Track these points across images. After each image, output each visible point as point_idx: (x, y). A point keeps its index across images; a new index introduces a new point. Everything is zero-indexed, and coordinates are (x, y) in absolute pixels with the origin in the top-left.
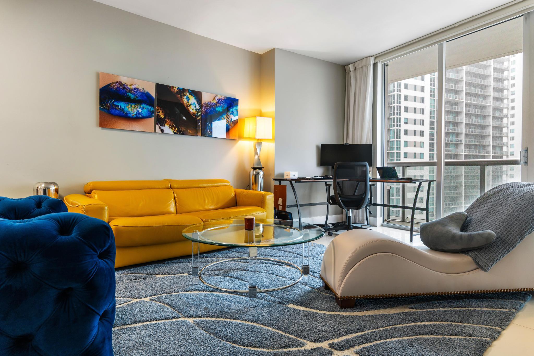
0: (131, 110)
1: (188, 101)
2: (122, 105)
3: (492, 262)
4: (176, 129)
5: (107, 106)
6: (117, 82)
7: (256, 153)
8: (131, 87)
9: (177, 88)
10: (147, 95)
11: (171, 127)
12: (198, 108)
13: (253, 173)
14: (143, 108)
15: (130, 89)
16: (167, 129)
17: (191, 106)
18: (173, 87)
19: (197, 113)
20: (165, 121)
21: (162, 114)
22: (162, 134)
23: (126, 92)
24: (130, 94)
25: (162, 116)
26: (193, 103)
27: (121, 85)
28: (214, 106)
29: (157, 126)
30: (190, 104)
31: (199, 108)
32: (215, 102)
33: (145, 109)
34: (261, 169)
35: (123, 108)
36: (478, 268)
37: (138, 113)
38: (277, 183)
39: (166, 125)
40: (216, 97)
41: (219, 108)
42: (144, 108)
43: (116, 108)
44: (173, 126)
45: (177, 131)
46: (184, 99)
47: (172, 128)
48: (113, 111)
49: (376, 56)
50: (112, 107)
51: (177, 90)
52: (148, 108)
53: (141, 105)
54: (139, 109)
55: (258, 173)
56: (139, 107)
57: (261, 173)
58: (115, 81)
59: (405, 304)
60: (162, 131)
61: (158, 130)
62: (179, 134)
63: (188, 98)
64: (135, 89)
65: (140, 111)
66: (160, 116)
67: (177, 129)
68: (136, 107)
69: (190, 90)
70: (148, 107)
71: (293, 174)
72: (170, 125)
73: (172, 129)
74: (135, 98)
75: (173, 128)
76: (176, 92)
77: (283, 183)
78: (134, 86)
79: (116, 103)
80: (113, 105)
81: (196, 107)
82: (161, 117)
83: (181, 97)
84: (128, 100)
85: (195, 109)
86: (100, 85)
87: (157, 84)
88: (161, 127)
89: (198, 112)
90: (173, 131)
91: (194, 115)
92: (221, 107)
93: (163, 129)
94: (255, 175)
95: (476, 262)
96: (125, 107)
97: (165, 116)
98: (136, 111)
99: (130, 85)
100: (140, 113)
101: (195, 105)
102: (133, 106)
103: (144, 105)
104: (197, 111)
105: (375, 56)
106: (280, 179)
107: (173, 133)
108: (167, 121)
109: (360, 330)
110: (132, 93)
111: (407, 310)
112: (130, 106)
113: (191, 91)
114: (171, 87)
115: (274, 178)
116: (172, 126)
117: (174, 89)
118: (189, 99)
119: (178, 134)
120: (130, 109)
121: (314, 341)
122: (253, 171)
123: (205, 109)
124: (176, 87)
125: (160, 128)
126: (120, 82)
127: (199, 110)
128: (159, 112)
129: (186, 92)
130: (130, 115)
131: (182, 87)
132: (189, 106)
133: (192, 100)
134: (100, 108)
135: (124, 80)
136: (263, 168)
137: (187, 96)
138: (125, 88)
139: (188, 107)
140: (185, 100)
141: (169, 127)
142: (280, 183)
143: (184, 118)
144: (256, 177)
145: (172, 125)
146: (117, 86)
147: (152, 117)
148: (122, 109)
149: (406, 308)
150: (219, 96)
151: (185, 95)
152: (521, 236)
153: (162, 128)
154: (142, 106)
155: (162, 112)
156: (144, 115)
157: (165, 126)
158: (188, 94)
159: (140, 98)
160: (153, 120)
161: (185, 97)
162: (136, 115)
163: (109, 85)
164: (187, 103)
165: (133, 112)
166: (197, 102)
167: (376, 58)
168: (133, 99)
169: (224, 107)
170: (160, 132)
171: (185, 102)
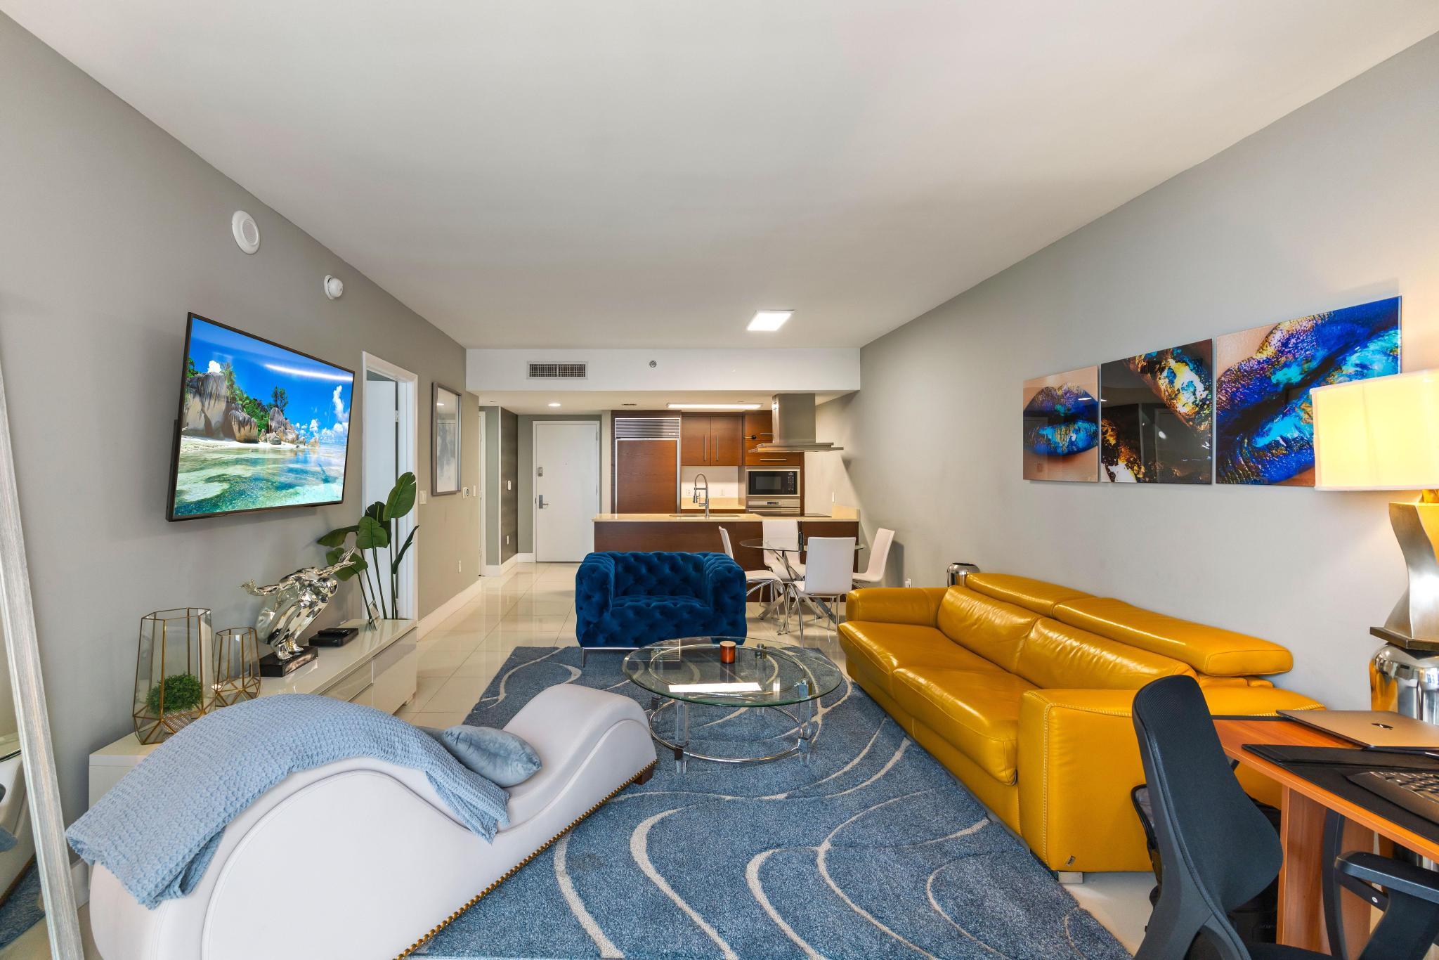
0: (1061, 438)
1: (1171, 382)
2: (1049, 431)
4: (1140, 468)
5: (1031, 440)
6: (1043, 391)
8: (1061, 393)
9: (1143, 357)
10: (1086, 398)
11: (1130, 465)
12: (1201, 393)
14: (1077, 431)
15: (1059, 396)
16: (1122, 471)
17: (1180, 396)
18: (1134, 358)
19: (1198, 413)
20: (1118, 450)
21: (1111, 436)
22: (1114, 484)
23: (1054, 404)
24: (1058, 407)
25: (1112, 441)
26: (1184, 385)
27: (1048, 392)
28: (1262, 369)
29: (1103, 466)
30: (1178, 390)
31: (1204, 396)
32: (1269, 352)
33: (1082, 432)
35: (1051, 437)
37: (1071, 443)
39: (1120, 462)
40: (1271, 332)
41: (1285, 370)
42: (1079, 430)
43: (1041, 440)
44: (1135, 462)
45: (1145, 475)
46: (1161, 382)
47: (1132, 468)
48: (1038, 449)
50: (1038, 438)
51: (1143, 363)
52: (1086, 429)
53: (1074, 424)
54: (1072, 435)
56: (1072, 429)
58: (1040, 389)
60: (1112, 476)
61: (1105, 477)
62: (1150, 482)
63: (1173, 372)
64: (1066, 393)
65: (1074, 438)
66: (1108, 440)
67: (1143, 469)
68: (1068, 432)
69: (1178, 348)
70: (1086, 425)
72: (1128, 461)
73: (1133, 470)
74: (1066, 412)
75: (1136, 468)
76: (1143, 368)
78: (1065, 388)
79: (1042, 431)
80: (1038, 436)
81: (1194, 394)
82: (1111, 445)
83: (1154, 377)
84: (1057, 421)
85: (1192, 399)
86: (1024, 401)
87: (1102, 365)
88: (1109, 467)
89: (1202, 408)
90: (1136, 475)
91: (1188, 421)
92: (1298, 365)
93: (1113, 473)
97: (1117, 439)
98: (1068, 440)
99: (1060, 388)
100: (1073, 442)
101: (1192, 390)
102: (1064, 429)
103: (1080, 424)
104: (1197, 405)
107: (1135, 481)
108: (1121, 452)
110: (1062, 404)
112: (1059, 432)
113: (1179, 351)
114: (1130, 359)
116: (1132, 463)
117: (1137, 361)
118: (1175, 376)
119: (1145, 482)
120: (1059, 437)
123: (1227, 392)
124: (1140, 356)
125: (1108, 470)
126: (1046, 388)
127: (1204, 401)
128: (1107, 432)
129: (1166, 360)
130: (1059, 451)
131: (1153, 349)
132: (1176, 395)
133: (1185, 374)
134: (1024, 445)
135: (1053, 381)
137: (1170, 368)
138: (1053, 396)
139: (1173, 399)
140: (1163, 382)
141: (1127, 465)
143: (1162, 435)
145: (1132, 459)
146: (1043, 396)
147: (1093, 446)
148: (1049, 439)
150: (1286, 326)
151: (1162, 370)
153: (1112, 469)
154: (1076, 427)
155: (1112, 430)
156: (1081, 445)
157: (1117, 464)
158: (1172, 363)
159: (1073, 410)
160: (1096, 452)
161: (1165, 373)
162: (1068, 446)
163: (1033, 400)
164: (1170, 391)
165: (1063, 443)
166: (1200, 377)
168: (1063, 415)
169: (1307, 360)
170: (1109, 480)
171: (1163, 387)
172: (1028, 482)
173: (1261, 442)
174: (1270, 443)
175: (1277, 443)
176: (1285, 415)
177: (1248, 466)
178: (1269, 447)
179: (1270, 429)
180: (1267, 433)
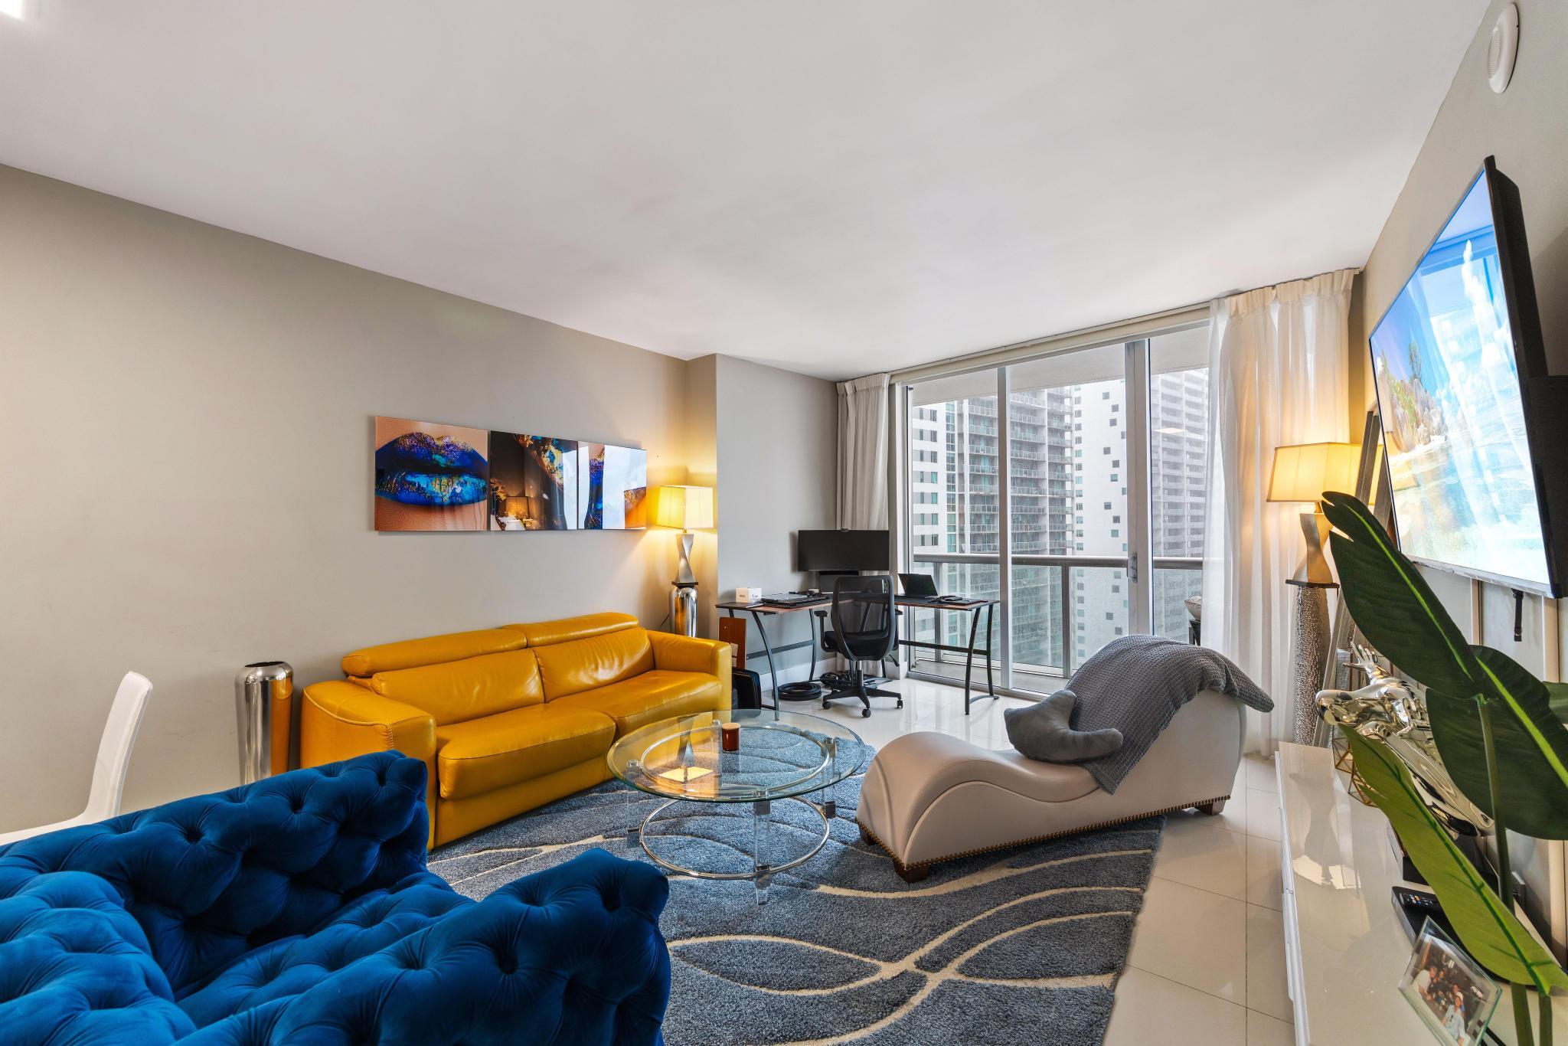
0: (441, 488)
1: (552, 461)
2: (422, 480)
3: (1118, 778)
4: (529, 519)
5: (390, 486)
6: (411, 435)
7: (683, 555)
8: (440, 443)
9: (530, 437)
10: (474, 456)
13: (676, 593)
14: (462, 484)
15: (437, 446)
16: (511, 521)
17: (559, 471)
18: (523, 436)
20: (508, 503)
21: (502, 492)
22: (503, 532)
23: (430, 454)
24: (437, 457)
25: (503, 496)
27: (420, 439)
29: (493, 518)
30: (558, 467)
33: (468, 486)
34: (692, 585)
35: (425, 486)
36: (1098, 788)
37: (455, 494)
38: (726, 613)
39: (510, 514)
40: (604, 448)
42: (466, 483)
43: (409, 487)
44: (524, 515)
45: (532, 524)
46: (544, 459)
47: (522, 520)
48: (403, 495)
49: (894, 373)
50: (402, 486)
51: (530, 441)
52: (473, 483)
53: (459, 477)
54: (456, 487)
55: (687, 595)
56: (457, 481)
57: (693, 593)
58: (408, 432)
59: (999, 860)
60: (502, 525)
61: (494, 526)
63: (553, 455)
64: (448, 446)
65: (458, 490)
66: (498, 496)
68: (450, 483)
69: (557, 439)
70: (475, 480)
71: (753, 594)
72: (518, 514)
73: (523, 522)
74: (449, 463)
75: (524, 519)
76: (530, 445)
77: (738, 614)
78: (446, 440)
79: (410, 478)
80: (403, 483)
82: (501, 499)
83: (539, 454)
84: (435, 470)
86: (376, 443)
87: (492, 431)
88: (499, 518)
90: (524, 525)
93: (503, 523)
95: (1097, 780)
96: (427, 485)
97: (508, 494)
98: (450, 491)
99: (438, 439)
102: (444, 480)
103: (466, 478)
105: (890, 374)
106: (730, 604)
107: (524, 529)
108: (512, 504)
109: (950, 924)
110: (442, 455)
111: (1006, 873)
112: (438, 482)
113: (557, 442)
114: (519, 436)
115: (719, 603)
116: (521, 516)
117: (525, 439)
118: (554, 458)
119: (533, 530)
120: (438, 487)
121: (890, 959)
122: (677, 590)
124: (528, 436)
125: (498, 521)
126: (417, 433)
128: (497, 488)
129: (548, 445)
130: (438, 501)
131: (540, 434)
132: (556, 470)
134: (376, 490)
135: (427, 428)
136: (696, 583)
137: (551, 451)
138: (429, 444)
139: (554, 472)
140: (546, 460)
141: (516, 517)
142: (732, 614)
145: (521, 513)
146: (412, 441)
147: (482, 500)
148: (423, 488)
149: (1004, 866)
151: (545, 451)
152: (1155, 735)
153: (502, 519)
154: (462, 480)
155: (503, 488)
156: (467, 497)
157: (507, 516)
158: (552, 448)
159: (457, 464)
160: (483, 505)
161: (548, 454)
162: (451, 497)
163: (396, 441)
164: (552, 466)
165: (444, 493)
167: (892, 376)
168: (443, 466)
170: (499, 529)
171: (546, 463)
172: (379, 533)
173: (600, 506)
177: (594, 519)
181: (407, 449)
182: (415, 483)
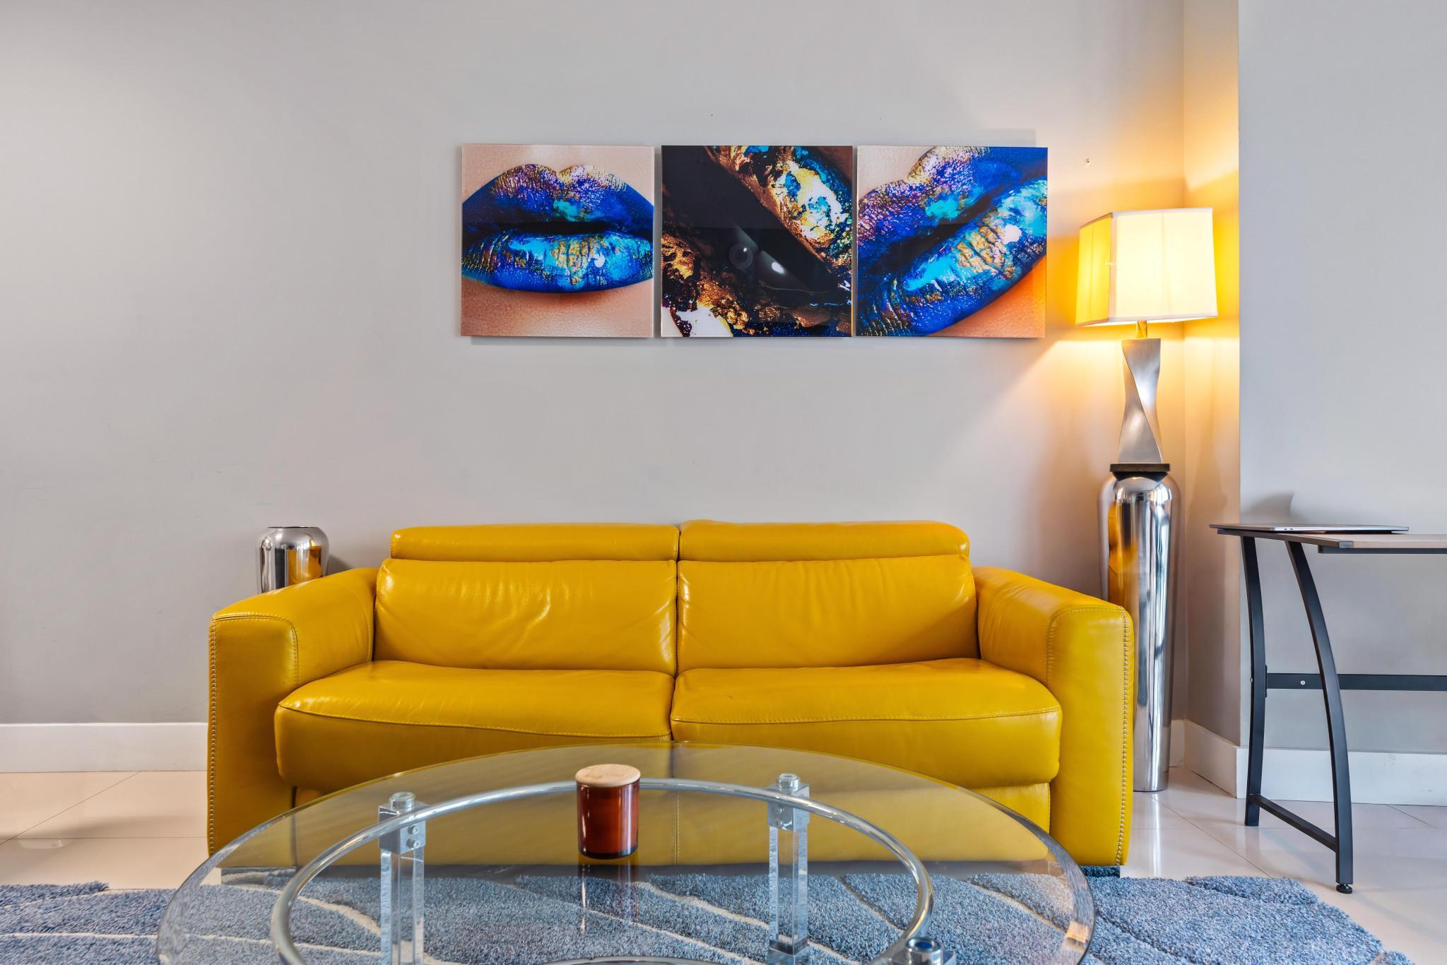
0: (568, 261)
1: (792, 195)
2: (535, 247)
4: (739, 315)
5: (486, 260)
6: (519, 170)
7: (1134, 398)
8: (566, 179)
9: (744, 150)
10: (629, 198)
11: (719, 309)
12: (838, 215)
14: (608, 251)
15: (562, 185)
16: (703, 319)
17: (806, 215)
18: (729, 148)
19: (834, 241)
20: (695, 286)
21: (684, 263)
22: (686, 340)
23: (550, 200)
24: (561, 205)
25: (686, 272)
26: (813, 201)
27: (533, 175)
28: (915, 196)
29: (665, 312)
30: (803, 206)
31: (842, 219)
32: (923, 178)
33: (618, 253)
34: (1157, 472)
35: (541, 258)
37: (593, 270)
39: (699, 305)
40: (925, 155)
41: (941, 202)
42: (613, 249)
43: (515, 261)
44: (729, 305)
45: (748, 325)
46: (774, 192)
47: (724, 316)
48: (505, 275)
50: (503, 258)
51: (743, 158)
52: (627, 248)
53: (601, 237)
54: (596, 256)
55: (1141, 497)
56: (597, 246)
57: (1160, 494)
58: (514, 165)
60: (685, 329)
61: (669, 329)
62: (756, 335)
63: (795, 180)
64: (581, 183)
65: (600, 262)
66: (677, 270)
67: (744, 317)
68: (585, 251)
69: (804, 148)
70: (630, 242)
72: (717, 304)
73: (726, 318)
74: (582, 215)
75: (731, 314)
76: (744, 166)
78: (578, 173)
79: (516, 245)
80: (505, 253)
81: (828, 215)
82: (681, 277)
83: (763, 182)
84: (558, 228)
85: (825, 221)
86: (463, 188)
87: (665, 149)
88: (679, 313)
89: (839, 236)
90: (731, 326)
91: (819, 250)
92: (956, 200)
93: (686, 323)
94: (1126, 507)
96: (545, 255)
97: (696, 269)
98: (585, 265)
99: (563, 172)
100: (598, 269)
101: (824, 209)
102: (575, 245)
103: (614, 238)
104: (832, 231)
107: (731, 335)
108: (703, 289)
110: (571, 201)
112: (563, 249)
113: (805, 153)
114: (718, 149)
116: (723, 307)
117: (733, 154)
118: (798, 186)
119: (748, 335)
120: (563, 258)
122: (1116, 486)
123: (871, 219)
124: (740, 147)
125: (676, 318)
126: (527, 166)
127: (842, 226)
128: (673, 256)
129: (784, 161)
130: (563, 282)
131: (764, 141)
132: (800, 213)
133: (814, 186)
134: (464, 267)
135: (545, 156)
136: (1167, 467)
137: (789, 174)
138: (547, 184)
139: (795, 218)
140: (778, 192)
141: (714, 311)
143: (777, 268)
144: (1129, 514)
145: (723, 301)
146: (519, 181)
147: (644, 279)
148: (537, 261)
150: (941, 151)
151: (777, 174)
153: (685, 316)
154: (606, 243)
155: (685, 254)
156: (616, 275)
157: (694, 308)
158: (793, 167)
159: (598, 214)
160: (648, 289)
161: (782, 180)
162: (585, 276)
163: (493, 183)
164: (790, 206)
165: (574, 269)
166: (836, 192)
168: (573, 220)
169: (965, 195)
170: (678, 334)
171: (778, 200)
172: (468, 339)
173: (914, 285)
174: (924, 287)
175: (932, 286)
176: (940, 255)
177: (897, 314)
178: (922, 291)
179: (924, 271)
180: (920, 275)
181: (511, 196)
182: (524, 254)
